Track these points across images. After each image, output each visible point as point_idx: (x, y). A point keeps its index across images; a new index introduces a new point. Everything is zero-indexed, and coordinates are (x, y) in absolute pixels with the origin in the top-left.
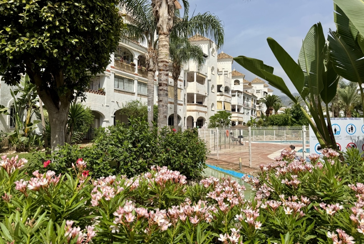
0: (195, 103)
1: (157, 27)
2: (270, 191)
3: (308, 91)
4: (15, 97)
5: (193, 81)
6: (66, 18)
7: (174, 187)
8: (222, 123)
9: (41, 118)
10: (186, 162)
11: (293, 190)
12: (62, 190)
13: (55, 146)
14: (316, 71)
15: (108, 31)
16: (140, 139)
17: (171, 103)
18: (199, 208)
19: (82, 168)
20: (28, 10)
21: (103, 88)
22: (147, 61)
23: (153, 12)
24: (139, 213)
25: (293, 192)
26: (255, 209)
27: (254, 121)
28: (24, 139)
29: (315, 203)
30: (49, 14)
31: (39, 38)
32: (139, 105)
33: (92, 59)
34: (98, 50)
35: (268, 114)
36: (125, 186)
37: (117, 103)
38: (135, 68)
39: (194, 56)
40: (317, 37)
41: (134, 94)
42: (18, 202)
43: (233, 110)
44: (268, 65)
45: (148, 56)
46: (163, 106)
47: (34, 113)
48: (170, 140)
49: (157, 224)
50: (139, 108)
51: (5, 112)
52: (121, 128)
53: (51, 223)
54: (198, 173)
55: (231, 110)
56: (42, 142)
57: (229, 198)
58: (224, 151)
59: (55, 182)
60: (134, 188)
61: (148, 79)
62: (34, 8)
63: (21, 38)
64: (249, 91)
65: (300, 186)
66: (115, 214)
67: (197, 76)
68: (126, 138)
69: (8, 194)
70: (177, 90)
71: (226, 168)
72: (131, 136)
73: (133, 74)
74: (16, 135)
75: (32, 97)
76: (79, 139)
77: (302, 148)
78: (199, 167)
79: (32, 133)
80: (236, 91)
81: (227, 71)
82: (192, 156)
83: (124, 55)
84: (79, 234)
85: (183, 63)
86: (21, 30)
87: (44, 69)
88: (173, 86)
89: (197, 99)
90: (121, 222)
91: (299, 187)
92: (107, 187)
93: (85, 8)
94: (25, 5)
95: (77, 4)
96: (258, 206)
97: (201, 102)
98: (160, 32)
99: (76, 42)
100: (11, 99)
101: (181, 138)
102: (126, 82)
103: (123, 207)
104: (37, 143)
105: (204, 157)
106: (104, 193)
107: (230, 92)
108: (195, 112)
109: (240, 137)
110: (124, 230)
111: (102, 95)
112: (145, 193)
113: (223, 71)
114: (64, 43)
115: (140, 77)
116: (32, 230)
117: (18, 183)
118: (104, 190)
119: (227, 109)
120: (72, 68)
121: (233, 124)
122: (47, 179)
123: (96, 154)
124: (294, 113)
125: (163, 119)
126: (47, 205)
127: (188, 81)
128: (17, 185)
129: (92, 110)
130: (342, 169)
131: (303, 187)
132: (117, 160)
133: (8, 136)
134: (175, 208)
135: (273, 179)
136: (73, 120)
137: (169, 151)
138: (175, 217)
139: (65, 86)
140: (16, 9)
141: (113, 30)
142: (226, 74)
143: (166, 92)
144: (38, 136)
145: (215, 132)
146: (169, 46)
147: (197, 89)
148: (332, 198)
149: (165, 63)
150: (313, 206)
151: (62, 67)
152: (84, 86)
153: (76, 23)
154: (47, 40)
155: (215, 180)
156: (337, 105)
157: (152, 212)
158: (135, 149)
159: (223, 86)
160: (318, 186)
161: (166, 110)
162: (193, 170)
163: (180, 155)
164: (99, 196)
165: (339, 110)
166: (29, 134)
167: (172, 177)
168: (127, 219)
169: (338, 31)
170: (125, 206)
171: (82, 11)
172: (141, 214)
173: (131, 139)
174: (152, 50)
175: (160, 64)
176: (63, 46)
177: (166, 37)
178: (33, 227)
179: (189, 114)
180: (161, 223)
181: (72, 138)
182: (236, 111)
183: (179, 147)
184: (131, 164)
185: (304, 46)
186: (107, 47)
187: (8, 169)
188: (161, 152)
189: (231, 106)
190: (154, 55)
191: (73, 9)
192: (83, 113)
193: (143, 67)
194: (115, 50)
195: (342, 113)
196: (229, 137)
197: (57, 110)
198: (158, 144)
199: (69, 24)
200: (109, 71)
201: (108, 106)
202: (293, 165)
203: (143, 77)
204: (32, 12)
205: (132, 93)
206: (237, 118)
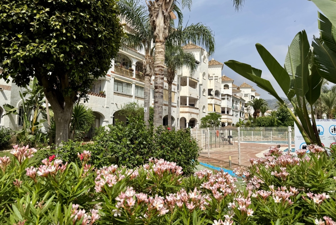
0: (188, 105)
1: (154, 36)
2: (260, 183)
3: (294, 92)
4: (24, 99)
5: (186, 85)
6: (72, 26)
7: (171, 177)
8: (212, 123)
9: (46, 118)
10: (180, 158)
11: (282, 182)
12: (68, 177)
13: (59, 142)
14: (301, 74)
15: (110, 39)
16: (137, 136)
17: (165, 105)
18: (195, 195)
19: (87, 157)
20: (38, 19)
21: (103, 91)
22: (144, 66)
23: (151, 22)
24: (139, 198)
25: (282, 184)
26: (247, 198)
27: (242, 122)
28: (31, 137)
29: (303, 193)
30: (57, 23)
31: (47, 44)
32: (136, 106)
33: (95, 64)
34: (100, 55)
35: (256, 116)
36: (126, 175)
37: (116, 104)
38: (133, 73)
39: (187, 62)
40: (302, 43)
41: (132, 96)
42: (28, 187)
43: (223, 112)
44: (256, 68)
45: (145, 62)
46: (159, 107)
47: (41, 113)
48: (165, 138)
49: (156, 209)
50: (136, 109)
51: (15, 111)
52: (120, 126)
53: (58, 205)
54: (191, 169)
55: (221, 112)
56: (47, 139)
57: (222, 188)
58: (214, 150)
59: (63, 169)
60: (134, 177)
61: (145, 83)
62: (43, 17)
63: (31, 44)
64: (238, 95)
65: (289, 178)
66: (117, 199)
67: (190, 81)
68: (124, 135)
69: (19, 180)
70: (171, 93)
71: (217, 165)
72: (129, 133)
73: (131, 78)
74: (23, 133)
75: (39, 99)
76: (81, 138)
77: (288, 148)
78: (191, 163)
79: (38, 131)
80: (225, 94)
81: (217, 77)
82: (185, 153)
83: (123, 62)
84: (84, 216)
85: (177, 69)
86: (31, 37)
87: (50, 73)
88: (168, 89)
89: (189, 101)
90: (123, 206)
91: (287, 179)
92: (110, 175)
93: (90, 18)
94: (35, 15)
95: (82, 14)
96: (249, 195)
97: (193, 105)
98: (157, 40)
99: (81, 48)
100: (20, 100)
101: (175, 136)
102: (124, 86)
103: (124, 192)
104: (42, 140)
105: (196, 154)
106: (107, 180)
107: (220, 96)
108: (188, 114)
109: (230, 137)
110: (126, 214)
111: (103, 97)
112: (144, 183)
113: (214, 76)
114: (70, 48)
115: (137, 81)
116: (42, 211)
117: (28, 169)
118: (107, 177)
119: (218, 111)
120: (76, 72)
121: (223, 125)
122: (55, 166)
123: (97, 150)
124: (280, 115)
125: (158, 119)
126: (54, 190)
127: (181, 85)
128: (28, 171)
129: (93, 111)
130: (328, 162)
131: (291, 179)
132: (116, 155)
133: (17, 134)
134: (172, 196)
135: (263, 172)
136: (76, 120)
137: (164, 148)
138: (172, 203)
139: (69, 88)
140: (27, 18)
141: (114, 38)
142: (217, 79)
143: (161, 94)
144: (43, 134)
145: (207, 132)
146: (164, 53)
147: (189, 92)
148: (319, 188)
149: (161, 68)
150: (301, 196)
151: (67, 70)
152: (86, 88)
153: (81, 31)
154: (55, 46)
155: (208, 172)
156: (320, 108)
157: (151, 198)
158: (133, 146)
159: (213, 90)
160: (306, 178)
161: (161, 110)
162: (186, 166)
163: (174, 152)
164: (102, 183)
165: (322, 113)
166: (36, 132)
167: (170, 167)
168: (129, 203)
169: (322, 37)
170: (126, 191)
171: (86, 20)
172: (141, 198)
173: (129, 136)
174: (149, 56)
175: (156, 69)
176: (69, 51)
177: (162, 44)
178: (43, 209)
179: (182, 115)
180: (159, 207)
181: (75, 136)
182: (226, 113)
183: (173, 145)
184: (129, 160)
185: (290, 52)
186: (108, 53)
187: (19, 158)
188: (156, 149)
189: (221, 109)
190: (150, 62)
191: (78, 19)
192: (85, 114)
193: (140, 72)
194: (116, 56)
195: (324, 115)
196: (219, 137)
197: (62, 110)
198: (154, 142)
199: (75, 31)
200: (109, 76)
201: (108, 108)
202: (282, 158)
203: (140, 81)
204: (42, 21)
205: (130, 96)
206: (227, 120)
